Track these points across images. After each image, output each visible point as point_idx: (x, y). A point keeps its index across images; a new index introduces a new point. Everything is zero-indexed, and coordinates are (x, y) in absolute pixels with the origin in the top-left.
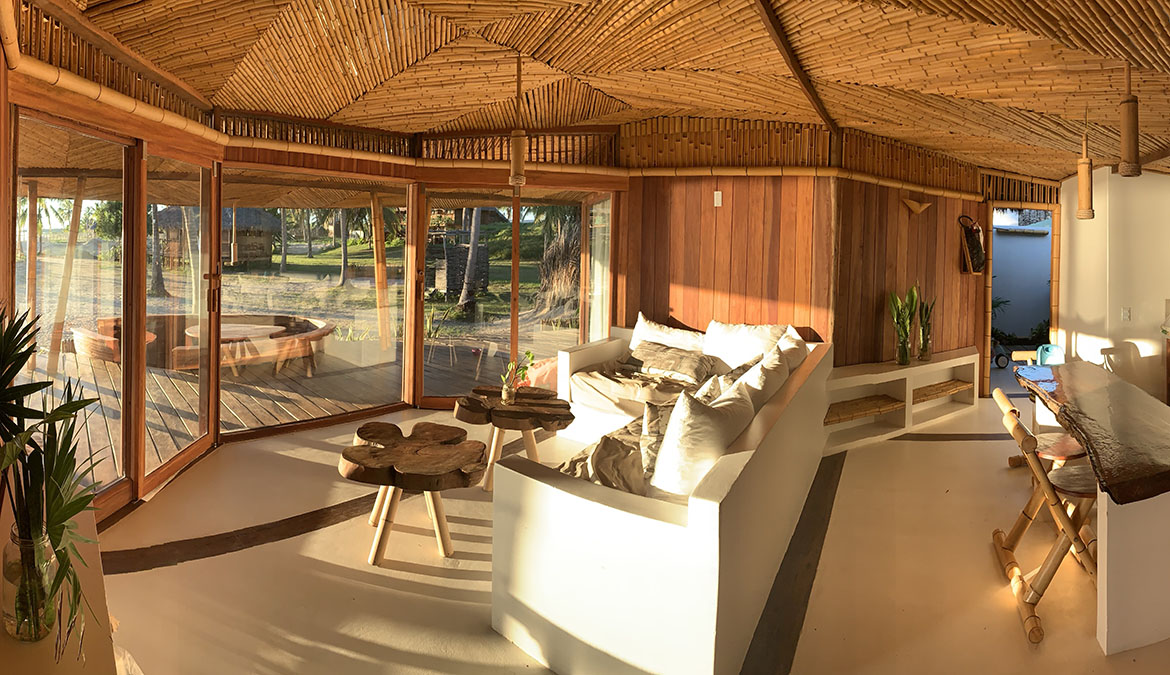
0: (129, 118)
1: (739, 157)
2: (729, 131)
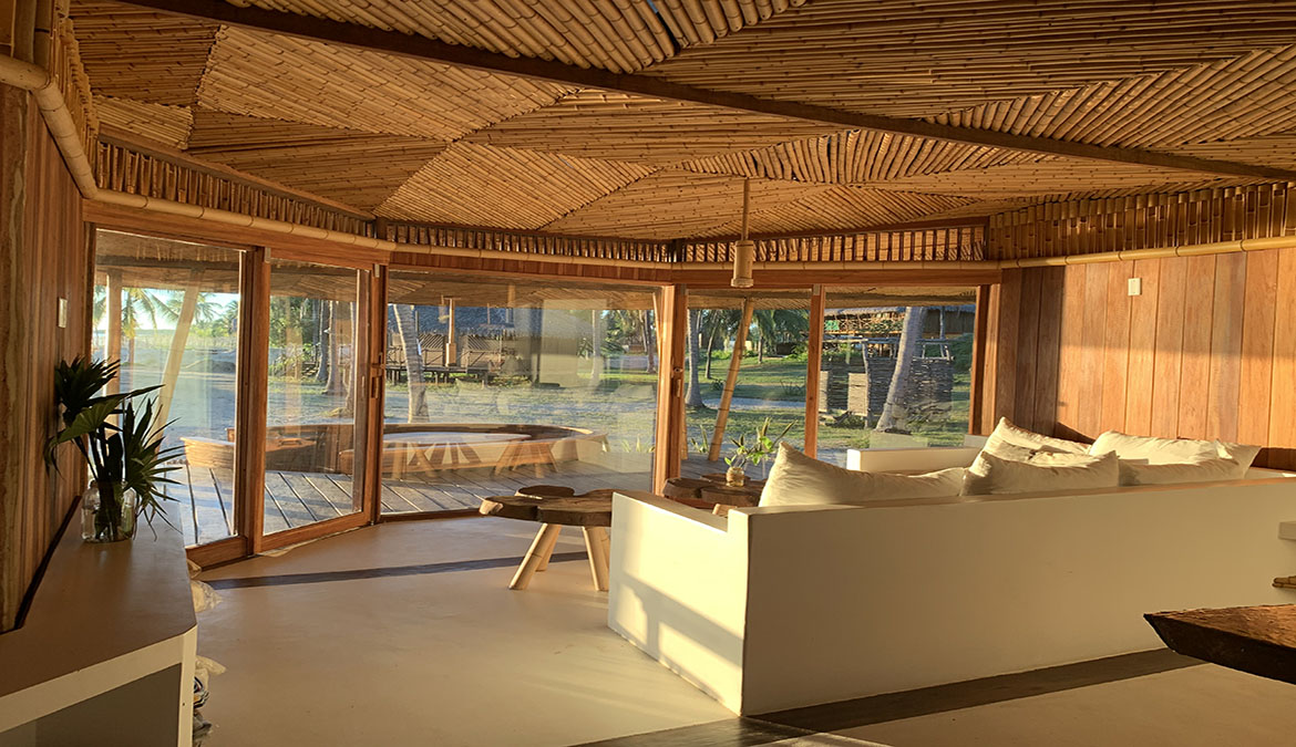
0: (244, 230)
1: (1170, 235)
2: (1153, 208)
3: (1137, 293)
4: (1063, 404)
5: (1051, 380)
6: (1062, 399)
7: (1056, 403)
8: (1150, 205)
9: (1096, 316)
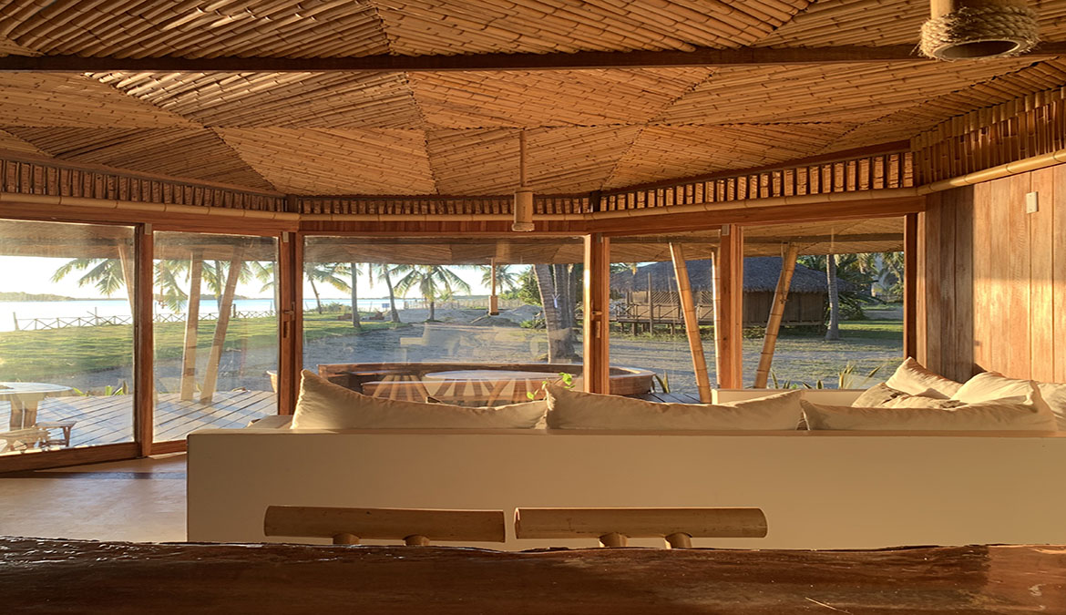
1: (1057, 139)
2: (1040, 109)
3: (1034, 210)
4: (978, 344)
5: (967, 315)
6: (978, 337)
7: (973, 343)
8: (1037, 106)
9: (1001, 240)
